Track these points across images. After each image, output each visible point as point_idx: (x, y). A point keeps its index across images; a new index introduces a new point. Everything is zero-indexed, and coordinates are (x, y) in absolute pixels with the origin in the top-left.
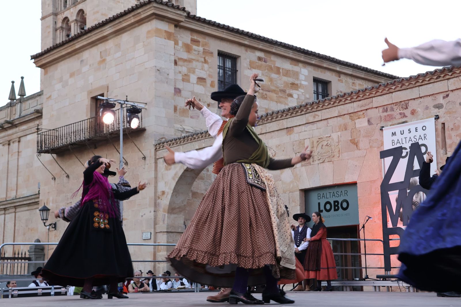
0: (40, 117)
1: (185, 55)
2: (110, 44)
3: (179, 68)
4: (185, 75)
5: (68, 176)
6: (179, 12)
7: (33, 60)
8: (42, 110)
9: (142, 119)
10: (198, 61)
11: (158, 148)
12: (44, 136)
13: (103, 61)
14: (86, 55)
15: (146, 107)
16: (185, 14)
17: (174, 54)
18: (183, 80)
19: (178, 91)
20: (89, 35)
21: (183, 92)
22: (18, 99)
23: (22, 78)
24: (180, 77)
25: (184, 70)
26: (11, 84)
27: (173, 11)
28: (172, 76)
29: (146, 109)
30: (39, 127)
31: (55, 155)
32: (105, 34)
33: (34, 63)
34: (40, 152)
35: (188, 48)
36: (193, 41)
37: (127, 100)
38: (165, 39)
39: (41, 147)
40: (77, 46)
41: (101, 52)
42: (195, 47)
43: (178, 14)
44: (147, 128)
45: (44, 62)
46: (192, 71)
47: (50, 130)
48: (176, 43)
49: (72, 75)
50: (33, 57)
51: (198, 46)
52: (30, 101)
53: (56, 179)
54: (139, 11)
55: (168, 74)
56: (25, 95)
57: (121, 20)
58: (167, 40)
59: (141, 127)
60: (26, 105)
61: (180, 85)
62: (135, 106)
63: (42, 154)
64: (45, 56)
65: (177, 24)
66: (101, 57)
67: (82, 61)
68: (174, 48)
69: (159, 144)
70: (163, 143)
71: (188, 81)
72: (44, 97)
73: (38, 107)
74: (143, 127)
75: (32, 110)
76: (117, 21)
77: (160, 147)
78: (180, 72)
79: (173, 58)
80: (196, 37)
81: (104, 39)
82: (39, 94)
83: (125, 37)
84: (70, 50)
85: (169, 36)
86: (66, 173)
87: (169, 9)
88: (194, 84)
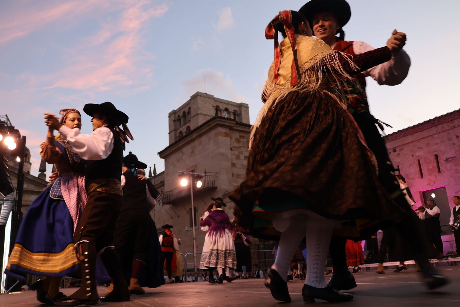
0: (163, 185)
1: (236, 145)
2: (196, 143)
3: (233, 152)
4: (237, 155)
5: (179, 216)
6: (231, 122)
7: (159, 155)
8: (164, 180)
9: (214, 182)
10: (244, 147)
11: (224, 197)
12: (165, 195)
13: (193, 152)
14: (185, 150)
15: (217, 175)
16: (235, 122)
17: (230, 145)
18: (236, 158)
19: (234, 165)
20: (185, 139)
21: (237, 165)
22: (154, 176)
23: (155, 165)
24: (234, 157)
25: (237, 153)
26: (149, 168)
27: (228, 121)
28: (230, 157)
29: (216, 176)
30: (163, 191)
31: (171, 205)
32: (193, 137)
33: (159, 156)
34: (164, 204)
35: (238, 141)
36: (240, 136)
37: (205, 171)
38: (225, 137)
39: (164, 201)
40: (180, 145)
41: (192, 148)
42: (242, 140)
43: (230, 123)
44: (218, 187)
45: (164, 155)
46: (241, 153)
47: (168, 192)
48: (231, 138)
49: (178, 161)
50: (159, 153)
51: (244, 139)
52: (159, 177)
53: (173, 219)
54: (210, 123)
55: (227, 156)
56: (156, 174)
57: (201, 129)
58: (226, 138)
59: (214, 186)
60: (157, 179)
61: (235, 161)
62: (199, 175)
63: (165, 205)
64: (164, 152)
65: (231, 128)
66: (192, 150)
67: (183, 153)
68: (230, 141)
69: (224, 195)
70: (227, 194)
71: (239, 159)
72: (165, 174)
73: (162, 180)
74: (215, 186)
75: (159, 182)
76: (199, 130)
77: (225, 197)
78: (234, 154)
79: (230, 147)
80: (242, 134)
81: (193, 140)
82: (163, 173)
83: (204, 138)
84: (176, 148)
85: (227, 135)
86: (178, 215)
87: (226, 121)
88: (242, 160)
